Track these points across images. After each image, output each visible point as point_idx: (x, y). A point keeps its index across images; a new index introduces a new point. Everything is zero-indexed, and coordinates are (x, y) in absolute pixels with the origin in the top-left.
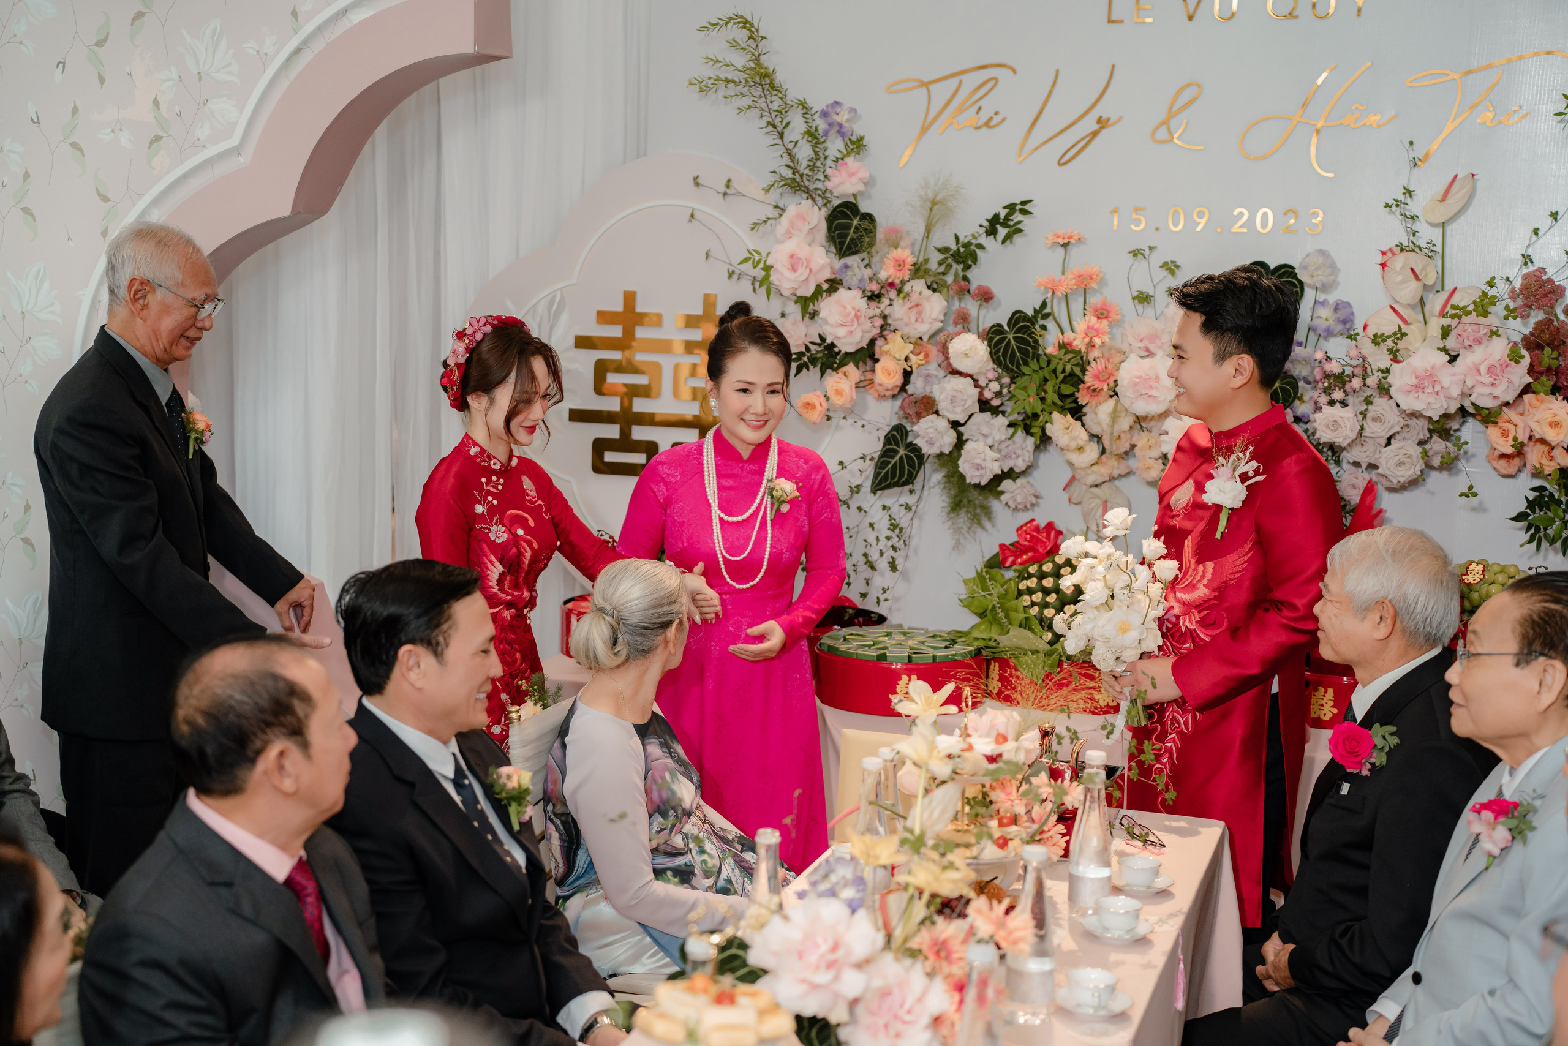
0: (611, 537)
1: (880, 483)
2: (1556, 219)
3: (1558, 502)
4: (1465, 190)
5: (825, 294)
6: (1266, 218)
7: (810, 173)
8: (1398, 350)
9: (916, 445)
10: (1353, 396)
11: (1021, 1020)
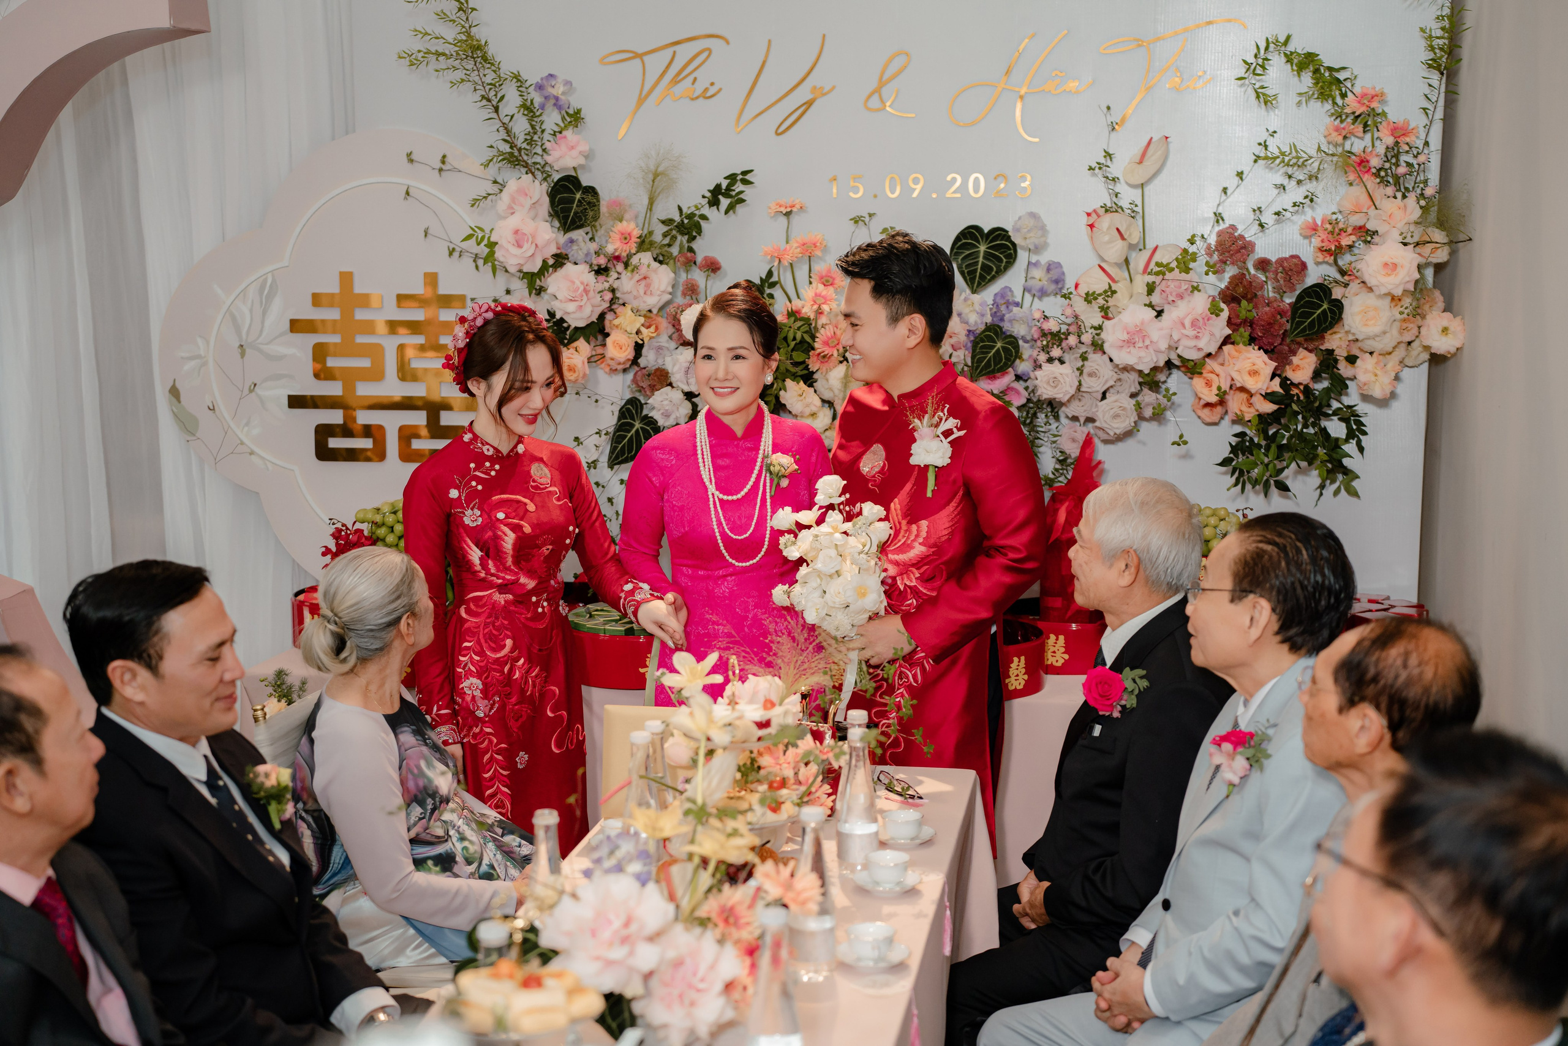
0: (344, 525)
1: (617, 457)
2: (1241, 179)
3: (1259, 446)
4: (1159, 153)
5: (551, 269)
6: (977, 183)
7: (528, 147)
8: (1108, 308)
9: (651, 417)
10: (1069, 353)
11: (805, 979)
